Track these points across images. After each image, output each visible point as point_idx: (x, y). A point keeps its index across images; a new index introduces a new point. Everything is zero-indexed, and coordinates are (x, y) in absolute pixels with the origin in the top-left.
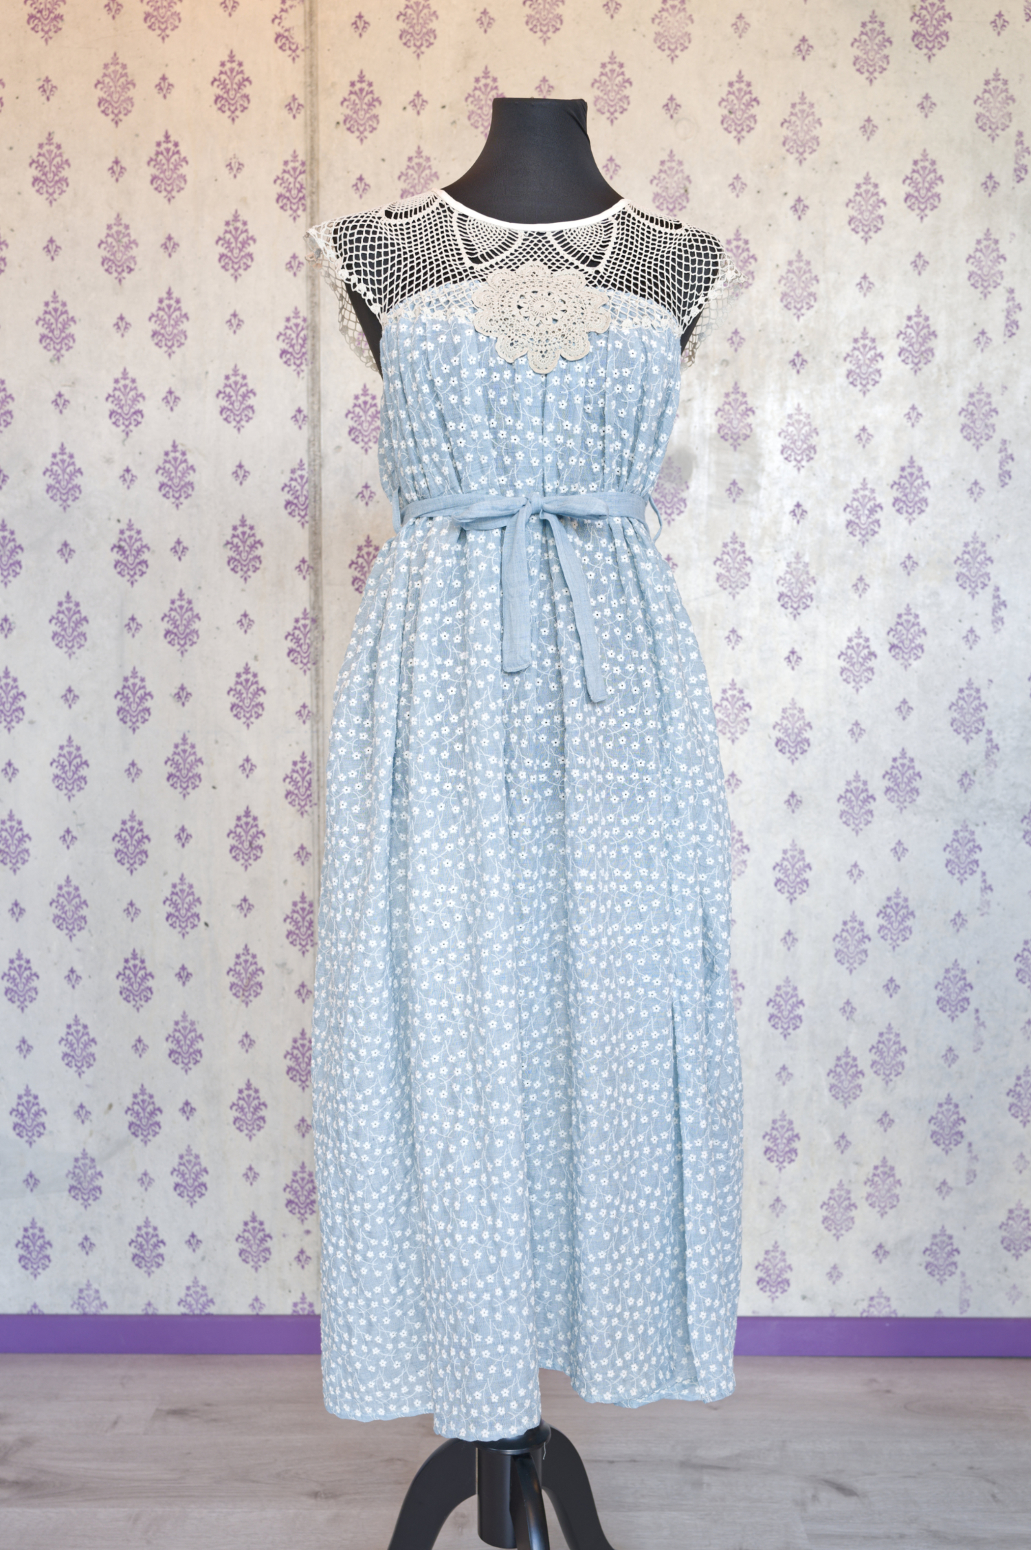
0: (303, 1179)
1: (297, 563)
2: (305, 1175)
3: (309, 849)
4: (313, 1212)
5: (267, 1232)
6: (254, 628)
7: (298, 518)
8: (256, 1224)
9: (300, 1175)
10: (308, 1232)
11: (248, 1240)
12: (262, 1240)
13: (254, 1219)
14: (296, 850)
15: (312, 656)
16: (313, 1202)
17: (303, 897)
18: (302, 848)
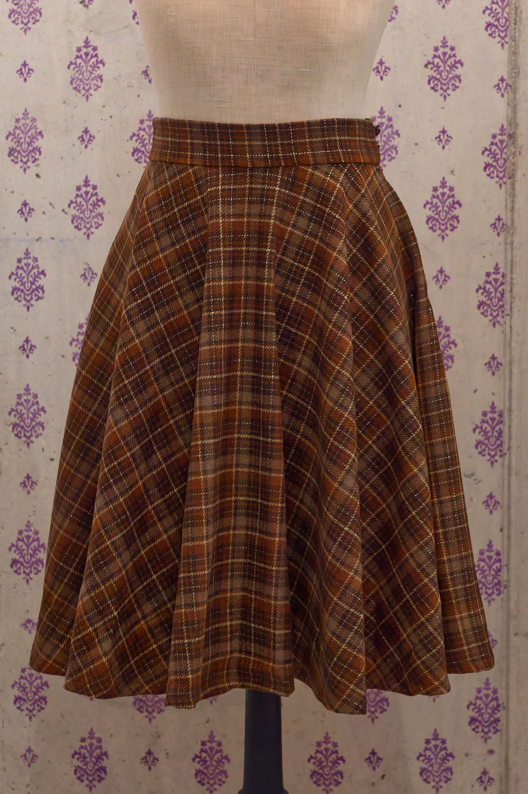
0: (487, 696)
1: (496, 82)
2: (489, 692)
3: (500, 359)
4: (497, 731)
5: (449, 751)
6: (452, 143)
7: (498, 39)
8: (438, 742)
9: (484, 692)
10: (491, 752)
11: (429, 759)
12: (444, 759)
13: (436, 737)
14: (487, 360)
15: (507, 170)
16: (497, 720)
17: (493, 407)
18: (493, 358)
